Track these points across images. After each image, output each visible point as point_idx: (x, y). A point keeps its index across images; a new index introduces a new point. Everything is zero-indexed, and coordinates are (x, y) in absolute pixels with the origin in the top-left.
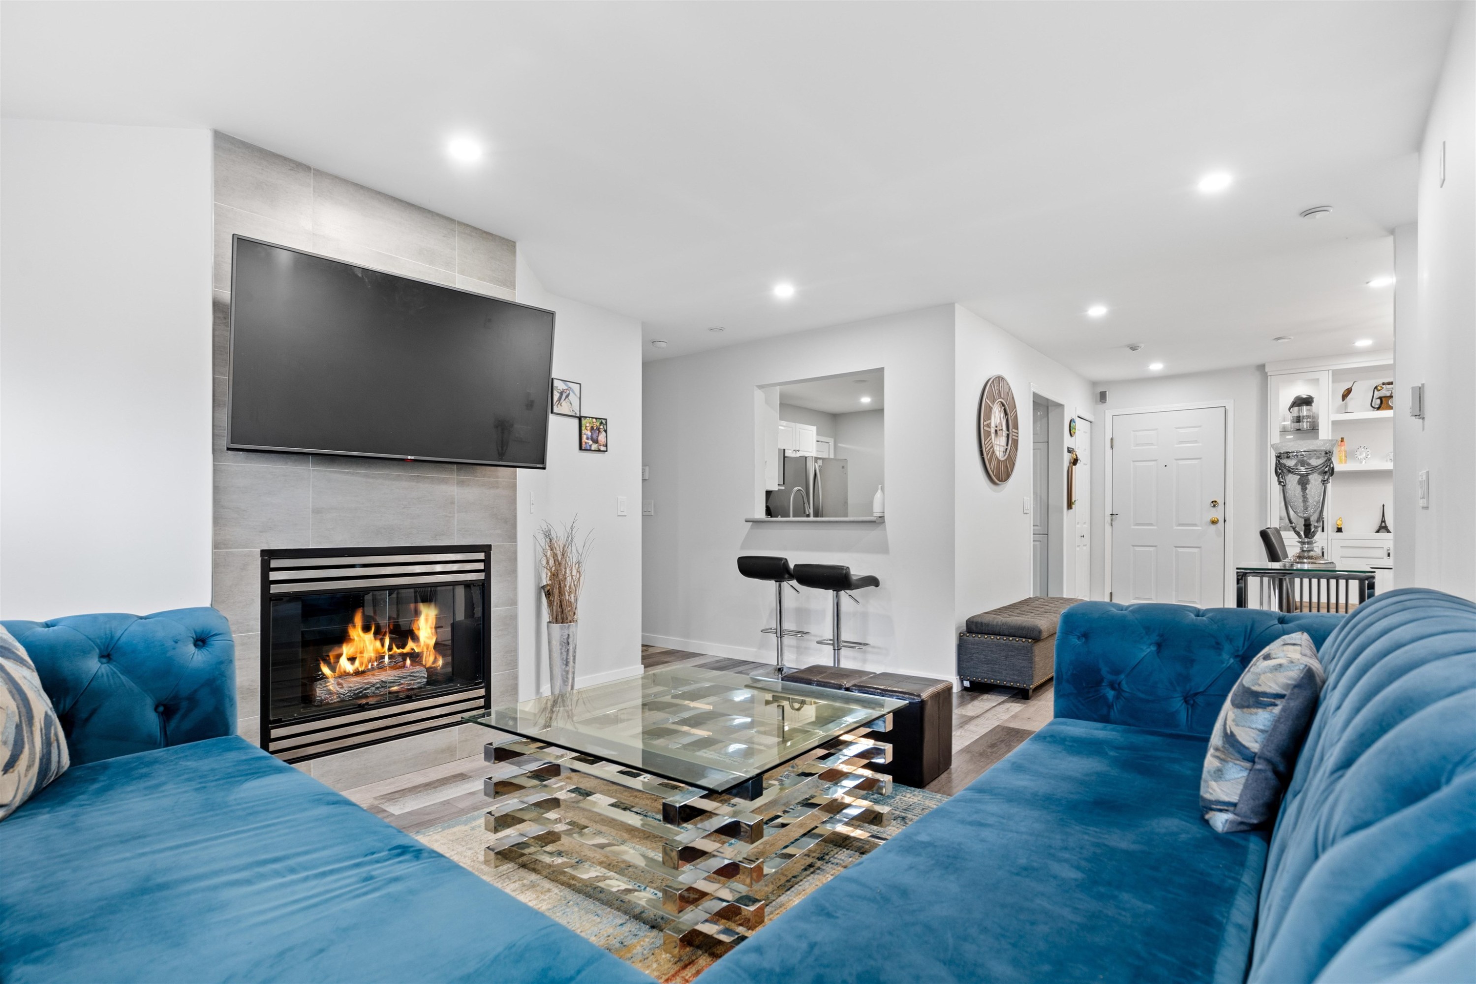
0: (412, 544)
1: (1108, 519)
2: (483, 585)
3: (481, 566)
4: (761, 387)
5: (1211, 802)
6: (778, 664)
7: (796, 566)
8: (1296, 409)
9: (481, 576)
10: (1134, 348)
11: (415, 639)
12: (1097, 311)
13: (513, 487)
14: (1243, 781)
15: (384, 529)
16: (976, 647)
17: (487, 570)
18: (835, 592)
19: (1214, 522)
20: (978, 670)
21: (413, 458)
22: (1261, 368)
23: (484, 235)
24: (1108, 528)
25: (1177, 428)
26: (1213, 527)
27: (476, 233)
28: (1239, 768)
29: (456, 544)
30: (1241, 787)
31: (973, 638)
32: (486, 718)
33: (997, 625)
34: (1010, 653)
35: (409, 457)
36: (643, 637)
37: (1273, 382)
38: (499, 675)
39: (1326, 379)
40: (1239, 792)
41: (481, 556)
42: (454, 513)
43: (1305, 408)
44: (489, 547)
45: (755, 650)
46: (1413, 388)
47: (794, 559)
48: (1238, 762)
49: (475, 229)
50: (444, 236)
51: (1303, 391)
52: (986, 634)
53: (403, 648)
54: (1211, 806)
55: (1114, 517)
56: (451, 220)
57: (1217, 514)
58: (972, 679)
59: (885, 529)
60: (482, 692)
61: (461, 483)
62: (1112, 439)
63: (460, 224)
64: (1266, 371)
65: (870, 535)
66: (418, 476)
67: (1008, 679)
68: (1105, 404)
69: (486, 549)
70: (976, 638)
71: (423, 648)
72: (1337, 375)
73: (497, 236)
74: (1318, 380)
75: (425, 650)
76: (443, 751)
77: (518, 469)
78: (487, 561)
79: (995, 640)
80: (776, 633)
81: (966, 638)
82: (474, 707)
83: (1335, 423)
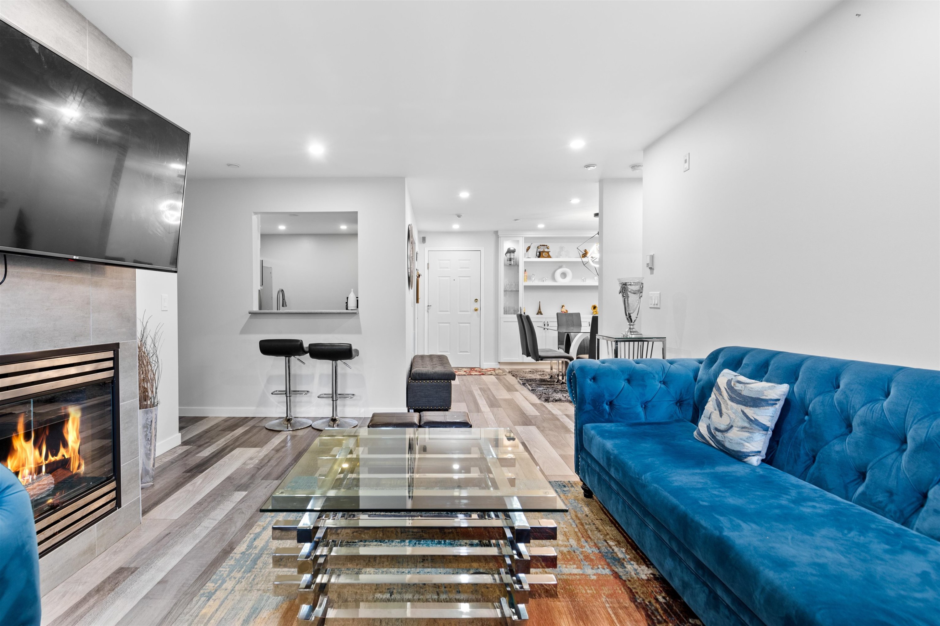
0: (55, 347)
1: (426, 308)
2: (113, 382)
3: (110, 364)
4: (256, 213)
5: (748, 452)
6: (287, 416)
7: (310, 345)
8: (508, 254)
9: (110, 374)
10: (459, 216)
11: (66, 445)
12: (464, 195)
13: (133, 288)
14: (763, 440)
15: (30, 333)
16: (419, 388)
17: (115, 368)
18: (334, 362)
19: (476, 310)
20: (420, 402)
21: (78, 258)
22: (496, 233)
23: (109, 42)
24: (426, 313)
25: (460, 260)
26: (476, 312)
27: (103, 38)
28: (761, 435)
29: (91, 345)
30: (762, 443)
31: (417, 383)
32: (118, 510)
33: (431, 374)
34: (439, 390)
35: (75, 257)
36: (180, 410)
37: (501, 239)
38: (126, 465)
39: (521, 240)
40: (762, 446)
41: (110, 354)
42: (90, 314)
43: (512, 254)
44: (117, 345)
45: (254, 408)
46: (650, 255)
47: (307, 341)
48: (761, 432)
49: (102, 33)
50: (77, 31)
51: (512, 246)
52: (424, 380)
53: (56, 455)
54: (747, 455)
55: (429, 307)
56: (83, 18)
57: (477, 306)
58: (415, 408)
59: (359, 318)
60: (113, 485)
61: (96, 285)
62: (428, 264)
63: (90, 24)
64: (499, 234)
65: (349, 322)
66: (59, 276)
67: (437, 405)
68: (424, 244)
69: (115, 347)
70: (419, 383)
71: (71, 453)
72: (527, 239)
73: (118, 47)
74: (518, 241)
75: (72, 456)
76: (85, 553)
77: (137, 270)
78: (115, 359)
79: (430, 383)
80: (286, 394)
81: (412, 383)
82: (108, 500)
83: (525, 262)
